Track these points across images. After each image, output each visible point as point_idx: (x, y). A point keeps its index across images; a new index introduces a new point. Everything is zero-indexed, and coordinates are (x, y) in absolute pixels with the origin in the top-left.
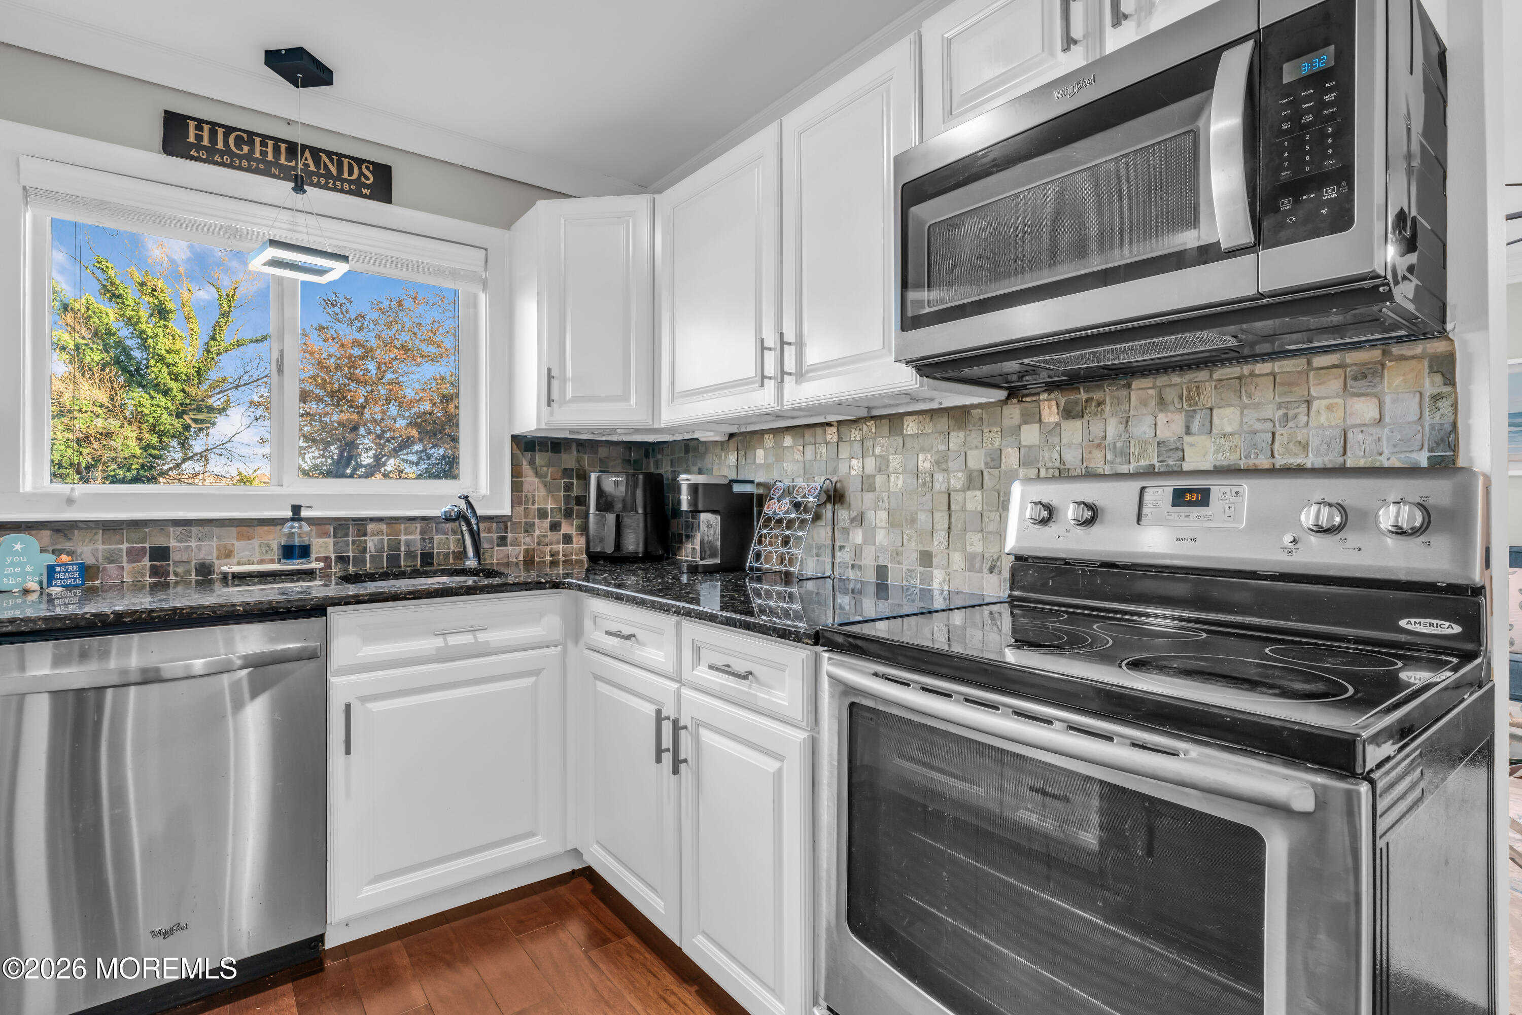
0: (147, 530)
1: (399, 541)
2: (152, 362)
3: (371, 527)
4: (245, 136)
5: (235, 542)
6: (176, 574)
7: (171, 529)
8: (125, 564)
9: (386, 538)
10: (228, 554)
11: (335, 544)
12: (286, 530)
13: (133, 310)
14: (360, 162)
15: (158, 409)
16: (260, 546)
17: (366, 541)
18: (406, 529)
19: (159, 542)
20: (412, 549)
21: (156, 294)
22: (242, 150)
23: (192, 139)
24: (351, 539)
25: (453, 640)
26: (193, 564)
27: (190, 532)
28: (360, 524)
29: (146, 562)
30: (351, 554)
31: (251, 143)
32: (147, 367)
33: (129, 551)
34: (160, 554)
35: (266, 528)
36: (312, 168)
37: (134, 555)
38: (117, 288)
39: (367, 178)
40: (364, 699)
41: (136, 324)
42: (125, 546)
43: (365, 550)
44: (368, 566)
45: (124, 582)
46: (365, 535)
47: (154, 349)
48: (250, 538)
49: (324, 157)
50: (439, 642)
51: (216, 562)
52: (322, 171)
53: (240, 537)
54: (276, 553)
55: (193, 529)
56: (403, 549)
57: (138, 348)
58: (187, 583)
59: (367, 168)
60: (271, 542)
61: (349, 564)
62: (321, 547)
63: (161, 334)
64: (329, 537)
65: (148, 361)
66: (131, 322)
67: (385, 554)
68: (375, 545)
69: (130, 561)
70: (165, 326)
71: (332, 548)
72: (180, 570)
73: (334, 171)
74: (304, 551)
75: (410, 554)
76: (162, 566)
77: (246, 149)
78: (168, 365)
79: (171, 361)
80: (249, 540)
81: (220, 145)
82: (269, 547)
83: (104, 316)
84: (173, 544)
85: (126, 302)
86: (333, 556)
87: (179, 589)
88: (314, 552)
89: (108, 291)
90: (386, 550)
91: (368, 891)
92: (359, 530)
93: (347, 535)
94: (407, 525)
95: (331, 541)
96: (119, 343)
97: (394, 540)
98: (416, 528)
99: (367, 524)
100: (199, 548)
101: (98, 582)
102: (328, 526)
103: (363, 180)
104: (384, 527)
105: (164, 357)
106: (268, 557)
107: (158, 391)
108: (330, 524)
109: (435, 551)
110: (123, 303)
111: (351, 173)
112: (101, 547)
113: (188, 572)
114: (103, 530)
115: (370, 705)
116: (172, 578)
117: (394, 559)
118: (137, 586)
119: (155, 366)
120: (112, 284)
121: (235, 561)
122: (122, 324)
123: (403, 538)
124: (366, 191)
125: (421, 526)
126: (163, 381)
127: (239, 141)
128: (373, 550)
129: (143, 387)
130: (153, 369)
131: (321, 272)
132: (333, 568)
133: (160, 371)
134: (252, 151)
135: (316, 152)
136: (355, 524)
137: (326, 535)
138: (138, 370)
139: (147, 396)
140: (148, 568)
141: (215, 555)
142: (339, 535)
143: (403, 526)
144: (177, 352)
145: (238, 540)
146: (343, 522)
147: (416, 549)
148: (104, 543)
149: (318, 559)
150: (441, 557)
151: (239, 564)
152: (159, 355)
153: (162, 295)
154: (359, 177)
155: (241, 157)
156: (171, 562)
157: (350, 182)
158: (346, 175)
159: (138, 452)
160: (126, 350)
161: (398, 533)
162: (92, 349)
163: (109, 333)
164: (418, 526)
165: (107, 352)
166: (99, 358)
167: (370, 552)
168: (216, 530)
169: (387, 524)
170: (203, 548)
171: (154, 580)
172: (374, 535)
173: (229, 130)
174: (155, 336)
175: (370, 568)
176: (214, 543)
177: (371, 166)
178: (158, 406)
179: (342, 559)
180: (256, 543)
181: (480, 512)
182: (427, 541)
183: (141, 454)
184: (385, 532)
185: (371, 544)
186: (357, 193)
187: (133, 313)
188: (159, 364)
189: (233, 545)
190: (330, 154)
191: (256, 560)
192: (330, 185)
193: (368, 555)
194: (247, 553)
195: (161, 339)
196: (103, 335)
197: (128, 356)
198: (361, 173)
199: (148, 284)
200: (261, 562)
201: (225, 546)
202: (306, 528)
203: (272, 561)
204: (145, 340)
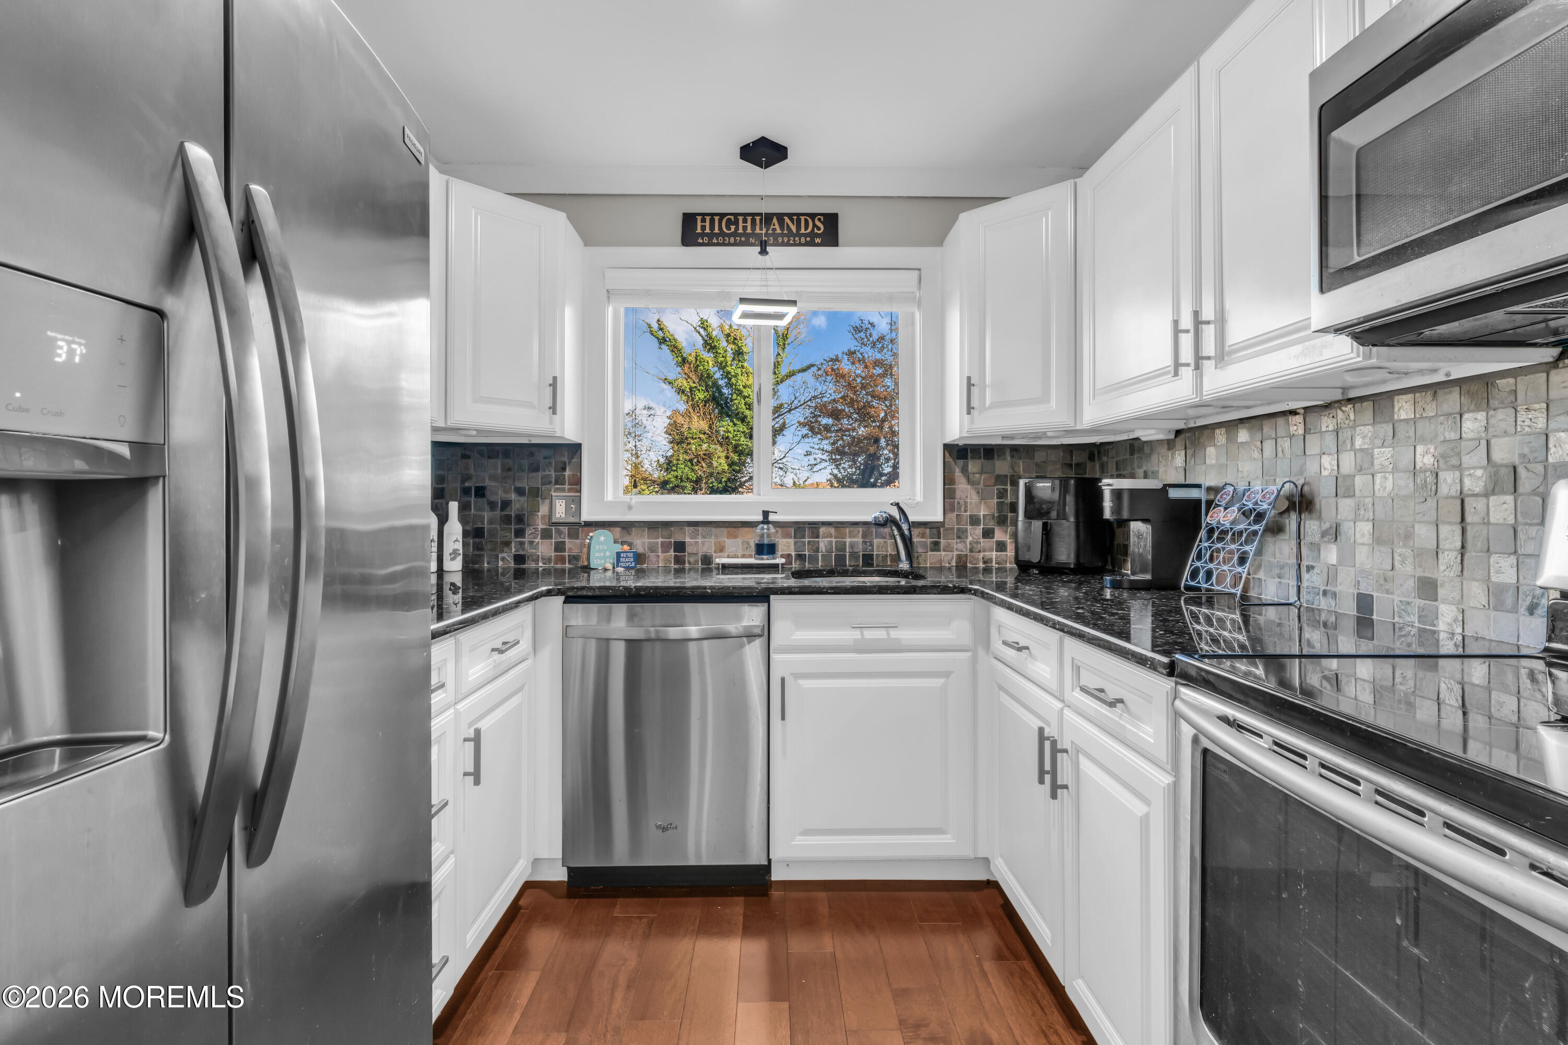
0: (672, 529)
1: (845, 542)
2: (735, 396)
3: (822, 530)
4: (732, 218)
5: (726, 540)
6: (690, 563)
7: (687, 528)
8: (660, 554)
9: (834, 540)
10: (721, 549)
11: (795, 543)
12: (758, 530)
13: (723, 357)
14: (813, 216)
15: (739, 433)
16: (743, 543)
17: (819, 541)
18: (850, 532)
19: (679, 538)
20: (856, 550)
21: (736, 341)
22: (730, 229)
23: (699, 230)
24: (807, 540)
25: (869, 634)
26: (700, 554)
27: (698, 531)
28: (814, 527)
29: (672, 553)
30: (807, 553)
31: (736, 223)
32: (732, 400)
33: (663, 544)
34: (680, 547)
35: (746, 529)
36: (778, 231)
37: (665, 547)
38: (713, 341)
39: (819, 229)
40: (797, 676)
41: (725, 367)
42: (660, 540)
43: (817, 550)
44: (820, 564)
45: (659, 567)
46: (818, 537)
47: (736, 385)
48: (736, 537)
49: (787, 219)
50: (856, 634)
51: (714, 555)
52: (785, 232)
53: (730, 536)
54: (753, 550)
55: (700, 528)
56: (847, 550)
57: (726, 386)
58: (696, 570)
59: (819, 220)
60: (750, 540)
61: (806, 561)
62: (785, 546)
63: (740, 373)
64: (791, 538)
65: (732, 394)
66: (722, 366)
67: (833, 554)
68: (826, 546)
69: (663, 552)
70: (743, 367)
71: (792, 547)
72: (692, 560)
73: (794, 228)
74: (771, 549)
75: (854, 555)
76: (681, 556)
77: (733, 228)
78: (745, 397)
79: (746, 394)
80: (736, 538)
81: (716, 231)
82: (749, 544)
83: (706, 364)
84: (687, 540)
85: (719, 351)
86: (793, 554)
87: (692, 573)
88: (780, 550)
89: (708, 344)
90: (834, 550)
91: (800, 840)
92: (813, 533)
93: (804, 537)
94: (851, 529)
95: (792, 541)
96: (715, 384)
97: (840, 542)
98: (859, 532)
99: (819, 528)
100: (703, 543)
101: (645, 565)
102: (790, 529)
103: (816, 231)
104: (832, 530)
105: (742, 392)
106: (747, 553)
107: (738, 419)
108: (791, 527)
109: (875, 553)
110: (717, 352)
111: (806, 228)
112: (647, 540)
113: (696, 562)
114: (648, 528)
115: (801, 682)
116: (687, 565)
117: (840, 558)
118: (667, 570)
119: (736, 399)
120: (711, 338)
121: (726, 554)
122: (716, 369)
123: (848, 540)
124: (818, 240)
125: (863, 530)
126: (741, 410)
127: (729, 223)
128: (824, 551)
129: (728, 416)
130: (735, 401)
131: (780, 316)
132: (793, 564)
133: (739, 403)
134: (737, 229)
135: (780, 217)
136: (810, 527)
137: (787, 536)
138: (726, 403)
139: (731, 424)
140: (673, 557)
141: (713, 550)
142: (798, 536)
143: (848, 529)
144: (749, 387)
145: (728, 538)
146: (801, 526)
147: (859, 550)
148: (648, 538)
149: (782, 556)
150: (880, 559)
151: (728, 557)
152: (739, 390)
153: (740, 342)
154: (813, 230)
155: (729, 235)
156: (686, 554)
157: (805, 235)
158: (803, 231)
159: (726, 467)
160: (719, 388)
161: (844, 537)
162: (699, 390)
163: (709, 377)
164: (861, 530)
165: (708, 392)
166: (703, 396)
167: (822, 552)
168: (714, 530)
169: (836, 527)
170: (706, 544)
171: (676, 566)
172: (825, 538)
173: (722, 216)
174: (736, 376)
175: (821, 566)
176: (713, 540)
177: (822, 218)
178: (738, 431)
179: (800, 557)
180: (739, 541)
181: (912, 518)
182: (868, 543)
183: (728, 469)
184: (833, 534)
185: (823, 544)
186: (812, 244)
187: (723, 359)
188: (738, 397)
189: (725, 542)
190: (790, 216)
191: (740, 555)
192: (791, 242)
193: (820, 555)
194: (734, 549)
195: (740, 377)
196: (705, 378)
197: (721, 394)
198: (815, 225)
199: (732, 335)
200: (743, 556)
201: (719, 543)
202: (772, 530)
203: (750, 556)
204: (730, 379)
